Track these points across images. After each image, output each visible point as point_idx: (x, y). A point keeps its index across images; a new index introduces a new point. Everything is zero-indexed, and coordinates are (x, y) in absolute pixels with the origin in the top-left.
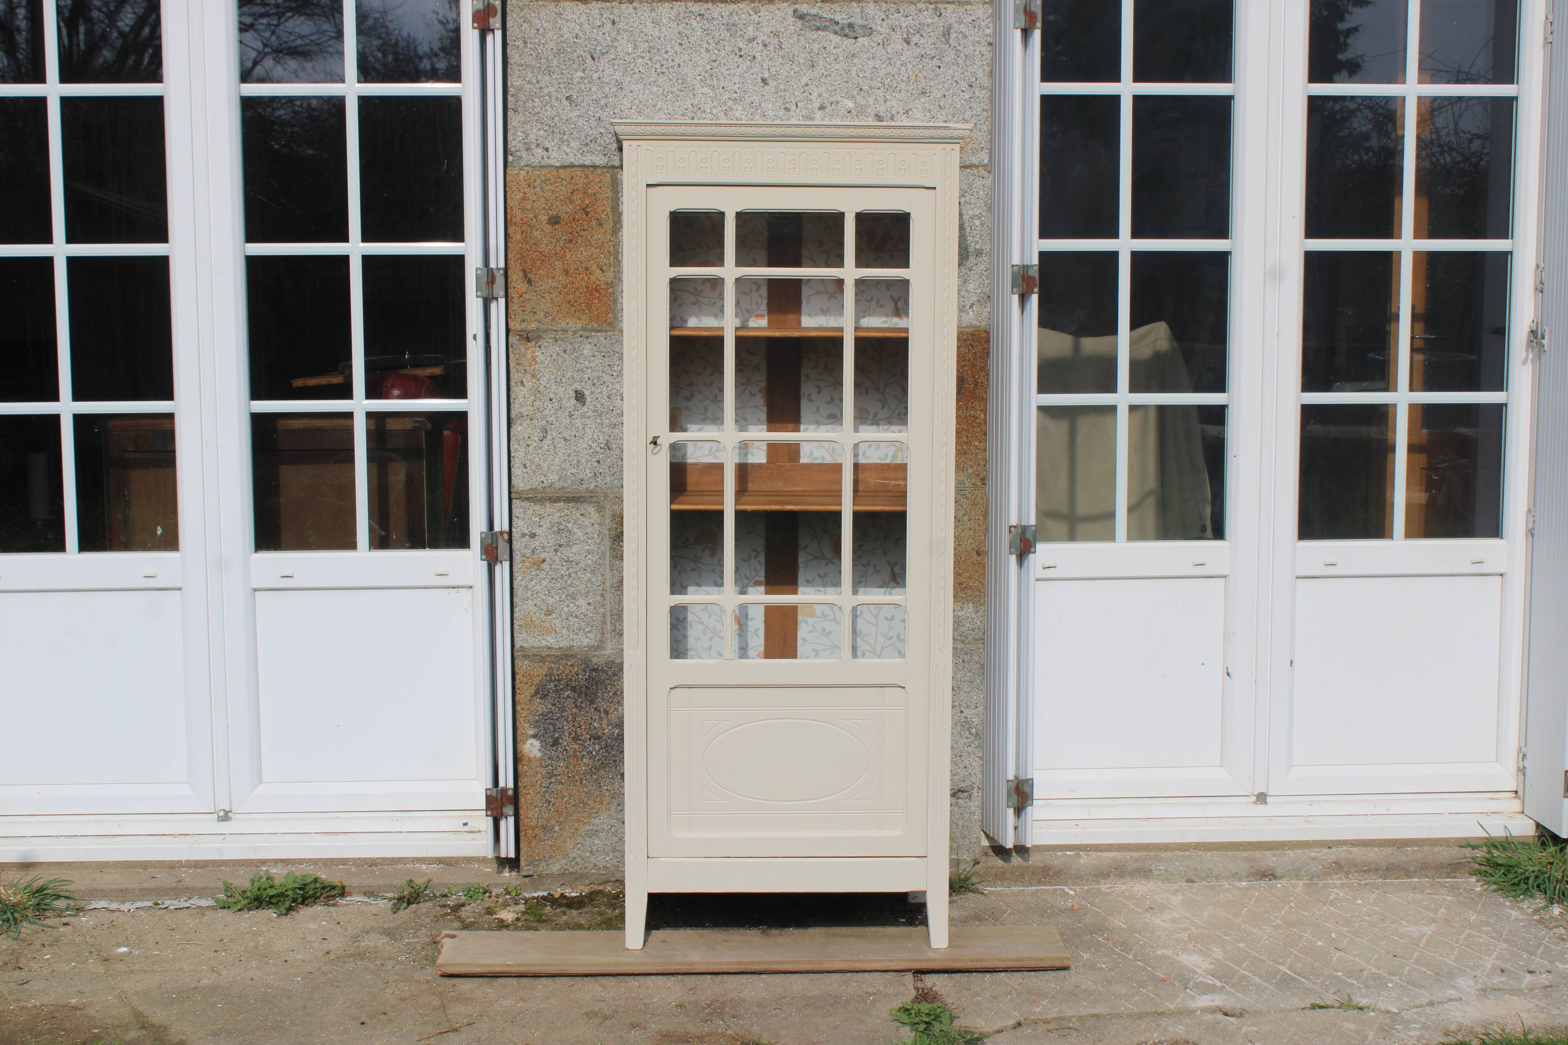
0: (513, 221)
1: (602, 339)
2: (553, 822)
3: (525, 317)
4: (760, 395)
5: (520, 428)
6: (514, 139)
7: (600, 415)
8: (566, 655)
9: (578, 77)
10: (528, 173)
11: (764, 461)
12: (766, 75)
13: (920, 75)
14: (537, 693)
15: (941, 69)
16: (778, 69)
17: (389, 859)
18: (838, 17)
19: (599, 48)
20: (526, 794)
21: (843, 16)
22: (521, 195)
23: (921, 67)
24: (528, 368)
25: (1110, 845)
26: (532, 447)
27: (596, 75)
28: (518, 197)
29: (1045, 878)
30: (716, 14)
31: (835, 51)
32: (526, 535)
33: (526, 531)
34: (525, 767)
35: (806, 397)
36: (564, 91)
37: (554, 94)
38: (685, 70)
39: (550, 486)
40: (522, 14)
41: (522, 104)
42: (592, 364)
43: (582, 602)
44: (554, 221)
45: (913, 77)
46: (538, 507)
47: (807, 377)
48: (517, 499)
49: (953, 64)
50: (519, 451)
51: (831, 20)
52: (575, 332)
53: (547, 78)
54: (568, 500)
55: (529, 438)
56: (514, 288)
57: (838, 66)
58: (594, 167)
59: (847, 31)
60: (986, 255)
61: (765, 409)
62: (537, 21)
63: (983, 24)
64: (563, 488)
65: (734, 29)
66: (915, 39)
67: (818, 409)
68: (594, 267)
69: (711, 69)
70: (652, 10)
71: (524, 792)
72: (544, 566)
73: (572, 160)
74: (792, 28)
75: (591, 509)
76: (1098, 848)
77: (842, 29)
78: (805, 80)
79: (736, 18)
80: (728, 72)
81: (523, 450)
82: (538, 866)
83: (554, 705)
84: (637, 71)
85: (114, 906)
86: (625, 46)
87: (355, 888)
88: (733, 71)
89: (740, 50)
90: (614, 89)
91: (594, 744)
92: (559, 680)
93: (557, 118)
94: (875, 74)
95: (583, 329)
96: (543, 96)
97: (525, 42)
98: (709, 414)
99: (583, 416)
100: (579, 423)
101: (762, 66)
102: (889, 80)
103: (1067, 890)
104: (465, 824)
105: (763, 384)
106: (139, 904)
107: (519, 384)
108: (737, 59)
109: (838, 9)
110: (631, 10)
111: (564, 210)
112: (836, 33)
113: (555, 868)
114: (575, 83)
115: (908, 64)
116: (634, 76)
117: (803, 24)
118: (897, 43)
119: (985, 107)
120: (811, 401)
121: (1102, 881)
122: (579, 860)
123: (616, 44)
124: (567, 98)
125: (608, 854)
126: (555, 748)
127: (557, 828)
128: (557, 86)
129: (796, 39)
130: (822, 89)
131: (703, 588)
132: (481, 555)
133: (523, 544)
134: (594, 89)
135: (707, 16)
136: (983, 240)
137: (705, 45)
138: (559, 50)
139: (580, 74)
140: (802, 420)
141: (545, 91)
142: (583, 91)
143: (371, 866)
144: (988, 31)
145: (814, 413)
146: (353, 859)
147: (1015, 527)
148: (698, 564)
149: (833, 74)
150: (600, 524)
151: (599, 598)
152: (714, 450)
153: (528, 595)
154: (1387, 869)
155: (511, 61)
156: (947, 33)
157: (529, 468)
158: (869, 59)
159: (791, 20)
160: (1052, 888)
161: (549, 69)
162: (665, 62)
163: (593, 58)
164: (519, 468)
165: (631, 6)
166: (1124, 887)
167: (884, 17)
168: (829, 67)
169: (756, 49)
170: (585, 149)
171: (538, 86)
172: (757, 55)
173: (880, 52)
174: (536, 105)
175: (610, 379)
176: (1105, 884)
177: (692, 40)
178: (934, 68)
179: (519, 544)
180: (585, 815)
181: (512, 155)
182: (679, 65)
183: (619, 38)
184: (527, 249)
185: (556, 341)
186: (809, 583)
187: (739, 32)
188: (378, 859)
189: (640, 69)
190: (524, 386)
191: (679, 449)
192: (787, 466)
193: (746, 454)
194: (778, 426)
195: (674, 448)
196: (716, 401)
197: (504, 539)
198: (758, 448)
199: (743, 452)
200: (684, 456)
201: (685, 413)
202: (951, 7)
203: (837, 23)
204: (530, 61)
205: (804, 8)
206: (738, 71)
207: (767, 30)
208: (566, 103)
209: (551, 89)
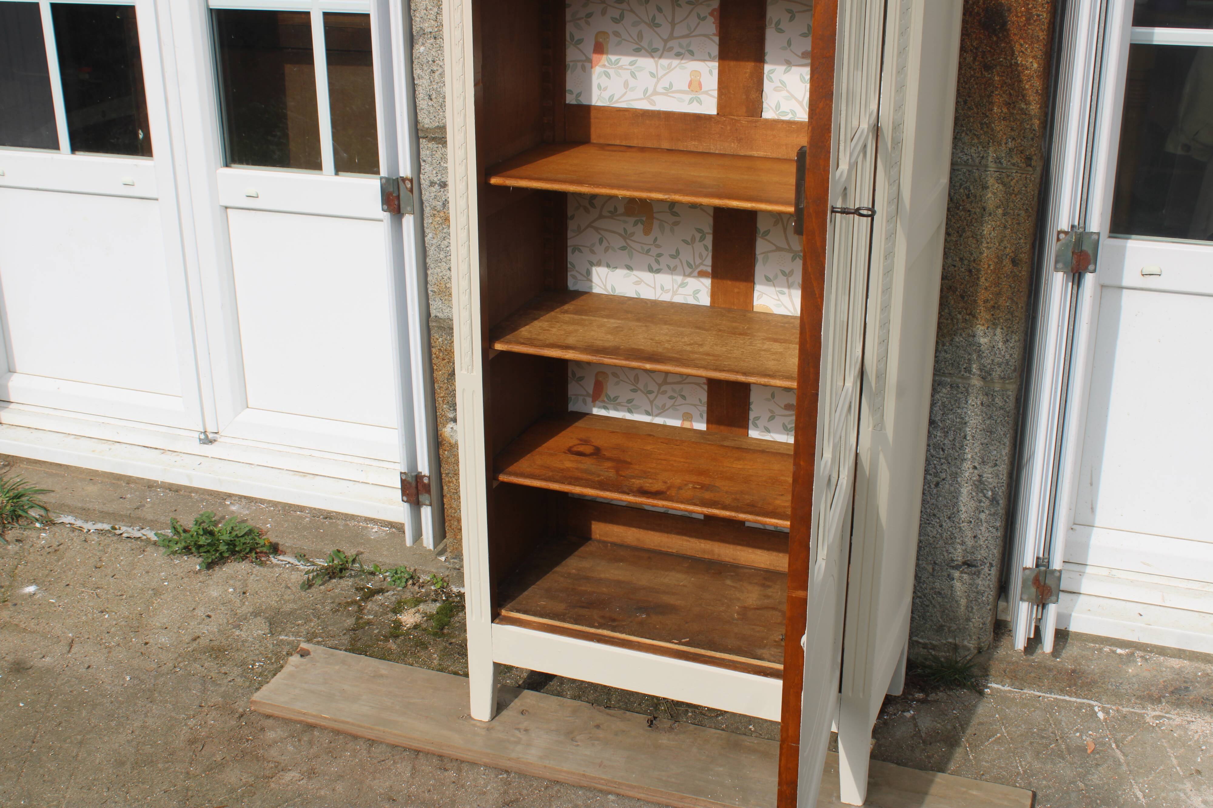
4: (711, 20)
5: (422, 49)
11: (713, 111)
17: (342, 514)
20: (449, 482)
25: (1180, 650)
26: (437, 73)
29: (1070, 687)
32: (436, 183)
33: (435, 179)
34: (446, 453)
35: (773, 25)
48: (423, 138)
50: (422, 77)
55: (434, 61)
61: (717, 39)
67: (789, 43)
71: (447, 480)
76: (1162, 651)
81: (427, 77)
85: (79, 523)
87: (288, 547)
98: (644, 44)
103: (1096, 709)
106: (100, 526)
120: (780, 31)
121: (1150, 707)
131: (635, 272)
132: (383, 204)
133: (433, 194)
140: (767, 58)
143: (326, 518)
145: (784, 48)
146: (310, 508)
147: (1066, 233)
148: (628, 241)
152: (649, 92)
153: (441, 256)
157: (434, 100)
160: (1079, 700)
164: (423, 99)
166: (1178, 720)
176: (1154, 710)
179: (427, 194)
186: (768, 280)
188: (332, 512)
191: (605, 89)
192: (744, 121)
193: (691, 101)
194: (732, 63)
195: (599, 87)
196: (654, 24)
197: (407, 188)
198: (706, 93)
199: (687, 97)
200: (611, 98)
201: (613, 39)
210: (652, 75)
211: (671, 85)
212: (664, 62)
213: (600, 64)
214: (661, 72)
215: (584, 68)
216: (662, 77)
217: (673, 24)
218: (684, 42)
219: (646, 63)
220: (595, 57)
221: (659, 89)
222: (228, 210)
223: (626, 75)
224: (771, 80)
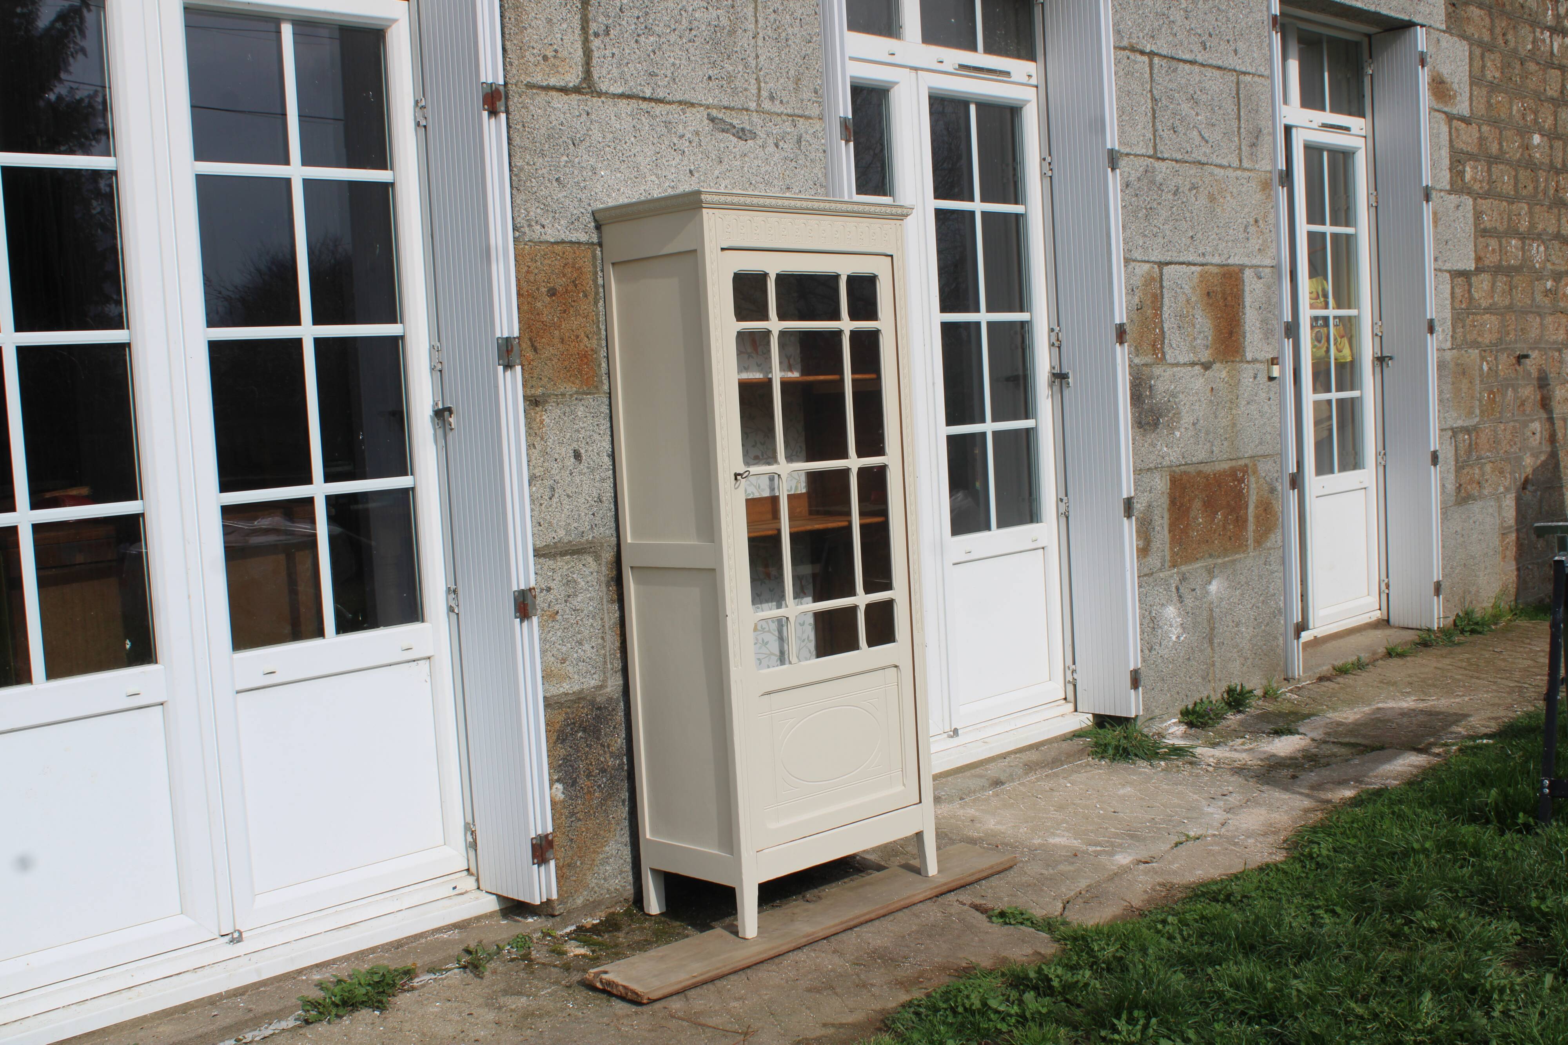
0: (522, 293)
1: (591, 400)
2: (576, 858)
3: (534, 383)
6: (519, 216)
7: (593, 471)
8: (579, 699)
9: (564, 161)
10: (531, 248)
12: (692, 168)
13: (785, 173)
14: (558, 738)
15: (797, 170)
16: (699, 163)
18: (735, 122)
19: (578, 136)
20: (555, 837)
21: (738, 121)
22: (526, 268)
23: (786, 167)
24: (537, 431)
26: (544, 505)
27: (577, 160)
28: (524, 271)
30: (658, 113)
31: (734, 150)
32: (544, 590)
33: (544, 586)
34: (553, 811)
36: (554, 173)
37: (546, 175)
38: (640, 159)
39: (559, 541)
40: (520, 100)
41: (523, 183)
42: (585, 425)
43: (587, 647)
44: (552, 293)
45: (781, 175)
46: (551, 562)
48: (536, 556)
49: (804, 166)
51: (730, 124)
52: (571, 396)
53: (541, 160)
54: (574, 552)
55: (542, 497)
56: (524, 356)
57: (736, 163)
58: (579, 243)
59: (740, 134)
62: (532, 107)
63: (820, 135)
64: (570, 542)
65: (670, 126)
66: (781, 144)
68: (582, 335)
69: (656, 160)
70: (615, 105)
72: (559, 617)
73: (563, 237)
74: (707, 128)
75: (590, 559)
77: (738, 132)
78: (716, 173)
79: (671, 117)
80: (667, 163)
81: (538, 509)
82: (567, 902)
83: (571, 747)
84: (605, 158)
86: (597, 135)
87: (418, 968)
88: (670, 163)
89: (675, 144)
90: (590, 173)
91: (602, 777)
92: (574, 723)
93: (549, 198)
94: (759, 171)
95: (577, 393)
96: (538, 177)
97: (524, 126)
99: (581, 473)
100: (577, 479)
101: (689, 159)
102: (767, 176)
104: (455, 888)
108: (672, 152)
109: (735, 115)
110: (600, 104)
111: (560, 283)
112: (734, 135)
113: (579, 901)
114: (562, 167)
115: (778, 164)
116: (604, 163)
117: (713, 126)
118: (771, 148)
122: (596, 889)
123: (590, 133)
124: (557, 180)
125: (617, 877)
126: (573, 788)
127: (578, 863)
128: (549, 168)
129: (709, 138)
130: (727, 181)
132: (516, 613)
134: (576, 172)
135: (651, 113)
137: (651, 139)
138: (549, 135)
139: (565, 158)
141: (540, 172)
142: (567, 174)
143: (398, 946)
144: (823, 141)
149: (733, 169)
150: (597, 572)
151: (600, 641)
153: (547, 647)
154: (1053, 762)
155: (513, 142)
156: (799, 141)
158: (754, 158)
159: (706, 122)
161: (542, 152)
162: (624, 152)
163: (574, 145)
165: (600, 100)
167: (762, 124)
168: (731, 163)
169: (685, 145)
170: (572, 227)
171: (534, 167)
172: (686, 150)
173: (761, 153)
174: (534, 185)
175: (598, 437)
177: (643, 133)
178: (793, 168)
179: (539, 599)
180: (599, 845)
181: (518, 231)
182: (635, 155)
183: (592, 128)
184: (533, 320)
185: (558, 404)
187: (673, 129)
189: (608, 157)
190: (535, 448)
197: (532, 595)
202: (801, 120)
203: (735, 127)
204: (527, 143)
205: (714, 113)
206: (674, 163)
207: (691, 129)
208: (555, 184)
209: (544, 171)
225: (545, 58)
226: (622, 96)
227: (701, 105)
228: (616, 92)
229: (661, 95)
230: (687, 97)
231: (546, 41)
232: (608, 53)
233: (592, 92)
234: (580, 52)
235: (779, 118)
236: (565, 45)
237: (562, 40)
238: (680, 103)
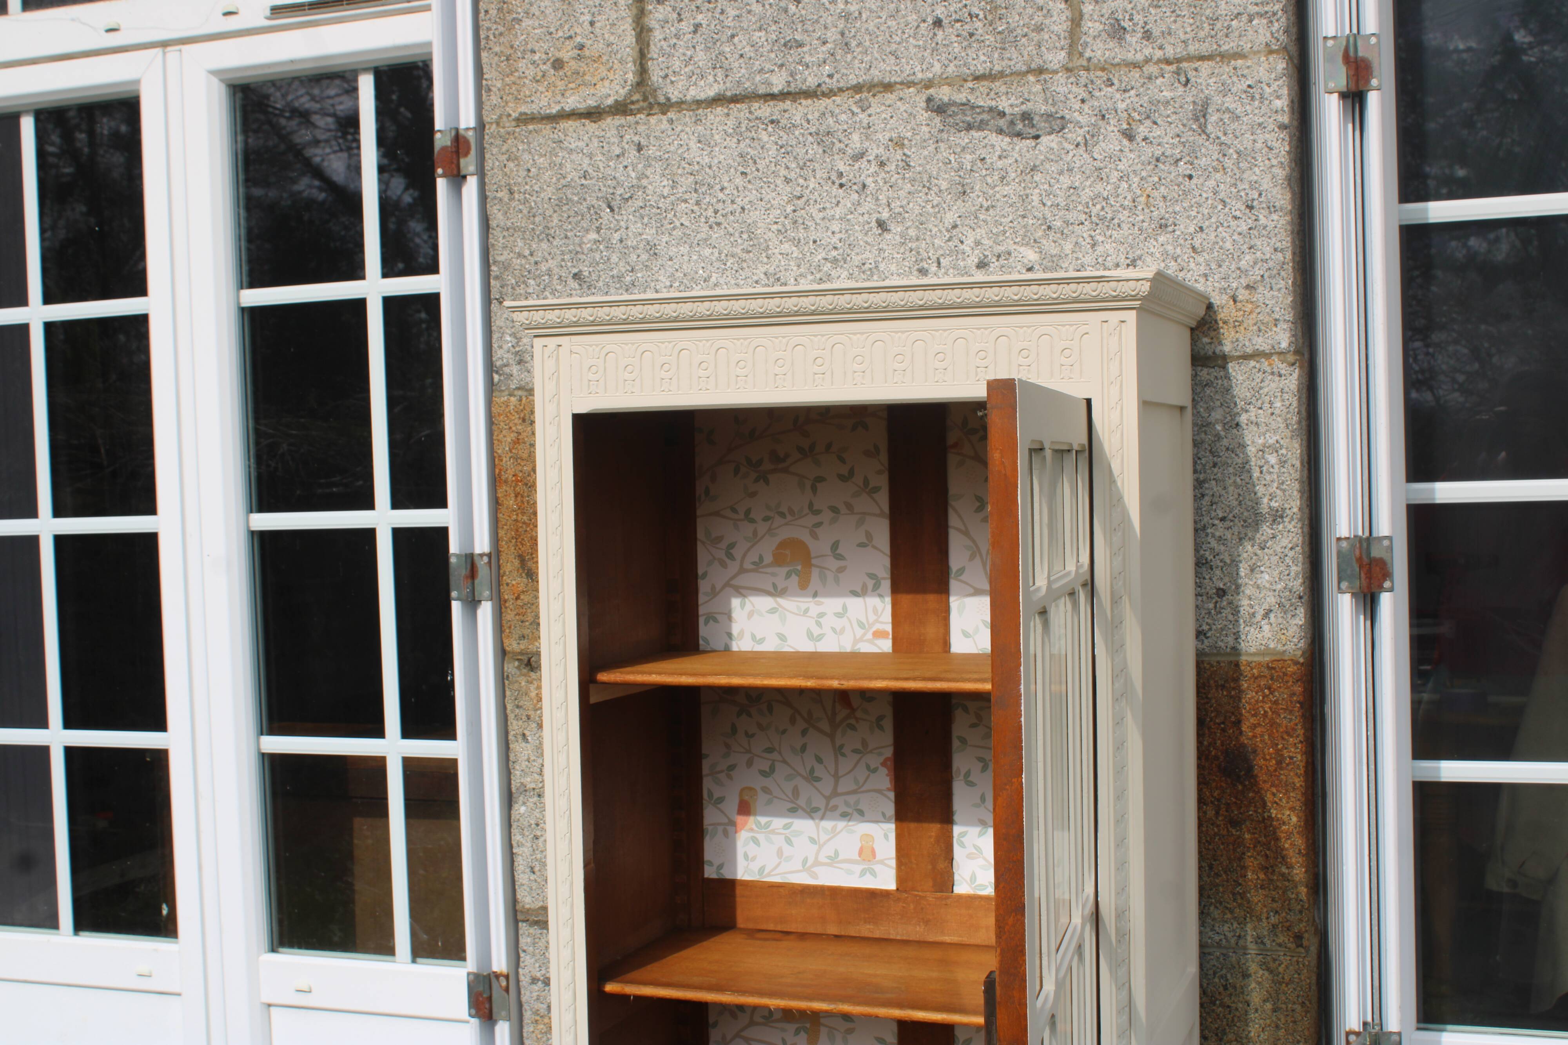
0: (503, 478)
3: (526, 632)
4: (884, 771)
5: (523, 809)
6: (500, 347)
9: (590, 241)
10: (521, 400)
11: (892, 886)
12: (885, 215)
13: (1155, 194)
15: (1194, 181)
16: (904, 203)
18: (1003, 104)
19: (620, 191)
21: (1013, 100)
22: (513, 435)
23: (1156, 179)
24: (531, 713)
26: (540, 840)
27: (617, 236)
28: (509, 440)
30: (797, 118)
31: (1000, 164)
32: (539, 980)
33: (538, 975)
35: (961, 777)
36: (569, 264)
37: (556, 270)
38: (754, 216)
40: (504, 149)
41: (510, 290)
45: (1143, 199)
47: (963, 741)
48: (523, 921)
49: (1216, 170)
50: (523, 845)
51: (991, 109)
53: (544, 245)
55: (537, 825)
56: (508, 584)
57: (1007, 190)
59: (1019, 126)
60: (1292, 519)
61: (892, 795)
62: (526, 156)
63: (1268, 90)
65: (828, 140)
66: (1142, 130)
69: (794, 211)
70: (698, 121)
74: (925, 129)
77: (1012, 123)
78: (950, 218)
79: (831, 121)
80: (821, 215)
81: (529, 845)
84: (678, 224)
86: (657, 184)
88: (830, 213)
89: (841, 175)
90: (644, 257)
94: (1074, 198)
96: (540, 276)
97: (511, 192)
98: (801, 802)
101: (877, 199)
102: (1099, 207)
105: (889, 752)
107: (520, 738)
108: (835, 190)
109: (1003, 89)
110: (665, 125)
112: (1000, 131)
114: (586, 252)
115: (1132, 176)
116: (674, 233)
117: (943, 122)
118: (1111, 142)
119: (1278, 245)
120: (971, 784)
123: (644, 182)
124: (576, 276)
128: (559, 258)
129: (932, 148)
130: (981, 232)
132: (470, 1008)
133: (535, 994)
134: (614, 258)
135: (783, 122)
136: (1284, 491)
137: (783, 172)
138: (560, 200)
139: (593, 236)
140: (956, 818)
141: (544, 267)
142: (598, 264)
144: (1278, 104)
145: (977, 806)
149: (999, 204)
152: (810, 862)
155: (493, 223)
156: (1201, 114)
157: (538, 873)
158: (1061, 173)
159: (923, 116)
161: (547, 231)
162: (720, 206)
163: (612, 210)
164: (524, 872)
165: (664, 118)
167: (1085, 95)
168: (991, 192)
169: (867, 171)
171: (532, 260)
172: (869, 181)
173: (1080, 158)
174: (531, 291)
177: (761, 164)
178: (1180, 179)
179: (528, 993)
181: (497, 372)
182: (743, 209)
183: (648, 173)
184: (524, 523)
187: (838, 145)
189: (683, 220)
190: (527, 741)
191: (754, 859)
192: (931, 897)
193: (863, 873)
194: (913, 825)
195: (746, 856)
196: (812, 778)
197: (501, 986)
198: (882, 862)
199: (858, 868)
200: (762, 870)
201: (762, 798)
202: (1205, 67)
203: (1002, 114)
204: (519, 221)
205: (944, 94)
206: (838, 212)
207: (883, 137)
208: (574, 284)
209: (552, 264)
210: (813, 841)
211: (837, 853)
212: (827, 824)
213: (747, 827)
214: (823, 837)
215: (726, 833)
216: (825, 843)
217: (837, 777)
218: (851, 799)
219: (804, 826)
220: (740, 819)
221: (822, 858)
222: (272, 1009)
223: (779, 840)
224: (962, 845)
225: (558, 64)
226: (718, 100)
227: (909, 84)
228: (702, 96)
229: (811, 82)
230: (876, 74)
231: (560, 34)
232: (686, 27)
233: (651, 106)
234: (630, 38)
235: (1136, 74)
236: (597, 31)
237: (592, 23)
238: (858, 88)
